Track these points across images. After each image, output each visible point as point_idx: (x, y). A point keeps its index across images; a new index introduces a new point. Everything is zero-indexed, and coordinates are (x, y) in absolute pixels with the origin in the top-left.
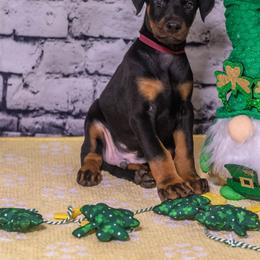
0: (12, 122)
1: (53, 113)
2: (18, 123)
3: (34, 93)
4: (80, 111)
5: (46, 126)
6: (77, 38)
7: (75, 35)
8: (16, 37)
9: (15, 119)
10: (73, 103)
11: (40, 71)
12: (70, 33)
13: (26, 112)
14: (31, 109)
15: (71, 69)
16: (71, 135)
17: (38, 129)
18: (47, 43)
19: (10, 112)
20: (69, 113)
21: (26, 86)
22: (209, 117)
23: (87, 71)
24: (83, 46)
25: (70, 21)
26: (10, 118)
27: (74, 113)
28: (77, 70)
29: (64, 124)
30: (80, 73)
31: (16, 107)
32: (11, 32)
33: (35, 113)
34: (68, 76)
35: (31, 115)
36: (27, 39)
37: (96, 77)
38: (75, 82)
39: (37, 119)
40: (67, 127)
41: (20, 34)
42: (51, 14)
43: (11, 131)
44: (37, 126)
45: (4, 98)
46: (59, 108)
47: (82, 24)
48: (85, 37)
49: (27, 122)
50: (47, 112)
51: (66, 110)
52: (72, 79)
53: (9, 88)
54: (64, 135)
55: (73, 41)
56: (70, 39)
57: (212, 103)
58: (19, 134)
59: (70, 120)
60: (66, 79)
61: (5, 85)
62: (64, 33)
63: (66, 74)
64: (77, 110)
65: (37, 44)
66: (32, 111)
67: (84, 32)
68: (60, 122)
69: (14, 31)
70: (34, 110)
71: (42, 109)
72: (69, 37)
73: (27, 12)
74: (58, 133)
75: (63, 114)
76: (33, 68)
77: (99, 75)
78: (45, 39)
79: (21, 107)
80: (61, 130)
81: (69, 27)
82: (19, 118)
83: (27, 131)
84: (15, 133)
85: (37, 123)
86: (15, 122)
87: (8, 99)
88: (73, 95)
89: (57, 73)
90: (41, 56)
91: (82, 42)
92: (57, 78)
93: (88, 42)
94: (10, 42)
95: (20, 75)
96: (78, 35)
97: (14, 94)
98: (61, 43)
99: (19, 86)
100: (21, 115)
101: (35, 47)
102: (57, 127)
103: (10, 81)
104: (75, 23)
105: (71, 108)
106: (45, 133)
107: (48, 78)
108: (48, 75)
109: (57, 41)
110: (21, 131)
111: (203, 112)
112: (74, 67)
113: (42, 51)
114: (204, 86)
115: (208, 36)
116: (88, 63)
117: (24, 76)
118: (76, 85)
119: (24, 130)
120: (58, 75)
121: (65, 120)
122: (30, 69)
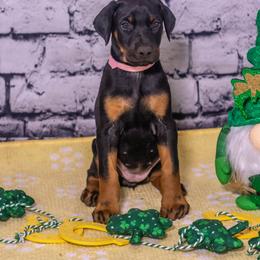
0: (17, 127)
1: (61, 115)
2: (25, 128)
3: (39, 94)
4: (90, 110)
5: (55, 129)
6: (80, 33)
7: (79, 30)
8: (15, 36)
9: (21, 123)
10: (81, 102)
11: (44, 70)
12: (72, 28)
13: (33, 115)
14: (37, 112)
15: (77, 67)
16: (82, 136)
17: (46, 132)
18: (48, 39)
19: (15, 116)
20: (78, 114)
21: (30, 86)
22: (227, 108)
23: (94, 68)
24: (88, 41)
25: (71, 14)
26: (16, 122)
27: (83, 113)
28: (84, 67)
29: (74, 125)
30: (87, 70)
31: (21, 111)
32: (9, 31)
33: (42, 116)
34: (74, 74)
35: (38, 118)
36: (27, 37)
38: (82, 79)
39: (44, 122)
40: (77, 129)
41: (19, 32)
42: (51, 8)
43: (17, 136)
44: (45, 130)
45: (8, 101)
46: (66, 109)
47: (84, 18)
48: (89, 32)
49: (34, 125)
50: (55, 114)
51: (75, 111)
52: (78, 77)
53: (12, 89)
54: (73, 136)
55: (77, 36)
56: (72, 34)
57: (229, 93)
58: (26, 138)
59: (80, 121)
60: (73, 78)
61: (8, 87)
62: (66, 28)
63: (72, 72)
64: (87, 110)
65: (38, 41)
66: (39, 114)
67: (88, 27)
68: (69, 124)
69: (12, 29)
70: (41, 113)
71: (49, 111)
74: (67, 136)
75: (72, 115)
76: (36, 66)
78: (47, 34)
79: (26, 110)
80: (71, 132)
81: (70, 22)
82: (25, 122)
83: (35, 135)
84: (22, 139)
85: (44, 126)
86: (22, 127)
87: (12, 102)
88: (81, 94)
89: (62, 72)
90: (43, 54)
91: (87, 37)
92: (62, 77)
93: (93, 37)
94: (9, 41)
95: (23, 75)
96: (82, 30)
97: (18, 95)
98: (63, 39)
99: (22, 88)
100: (26, 119)
101: (37, 44)
102: (66, 129)
103: (12, 83)
104: (77, 17)
105: (80, 108)
106: (53, 136)
107: (53, 77)
108: (53, 74)
109: (58, 37)
110: (28, 136)
111: (220, 103)
112: (80, 64)
113: (45, 48)
114: (219, 76)
115: (219, 24)
116: (94, 58)
117: (27, 76)
118: (83, 83)
119: (31, 135)
120: (64, 74)
121: (74, 122)
122: (33, 68)
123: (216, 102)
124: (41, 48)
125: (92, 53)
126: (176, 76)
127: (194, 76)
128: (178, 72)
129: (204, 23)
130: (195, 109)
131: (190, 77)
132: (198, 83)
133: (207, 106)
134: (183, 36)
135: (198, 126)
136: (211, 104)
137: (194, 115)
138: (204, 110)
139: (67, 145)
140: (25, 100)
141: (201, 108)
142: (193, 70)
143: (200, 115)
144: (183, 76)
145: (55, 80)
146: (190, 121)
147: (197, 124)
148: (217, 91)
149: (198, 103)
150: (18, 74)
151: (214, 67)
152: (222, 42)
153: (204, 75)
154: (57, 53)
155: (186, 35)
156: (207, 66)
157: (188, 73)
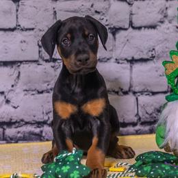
1: (32, 124)
2: (4, 133)
3: (14, 107)
5: (27, 135)
6: (47, 61)
7: (46, 58)
9: (1, 130)
10: (47, 114)
11: (19, 89)
12: (41, 57)
13: (10, 124)
14: (13, 121)
15: (44, 87)
16: (47, 140)
17: (21, 137)
18: (22, 65)
20: (44, 123)
21: (8, 102)
24: (53, 67)
25: (40, 47)
27: (48, 122)
28: (49, 87)
29: (41, 132)
31: (1, 120)
33: (17, 125)
34: (42, 92)
35: (14, 126)
36: (6, 64)
38: (48, 97)
39: (19, 129)
40: (44, 134)
42: (25, 42)
44: (19, 135)
46: (36, 119)
48: (54, 60)
49: (10, 132)
50: (27, 123)
51: (42, 121)
52: (45, 95)
54: (41, 140)
55: (44, 63)
56: (41, 61)
58: (5, 142)
59: (46, 128)
60: (41, 95)
62: (36, 57)
63: (40, 91)
65: (14, 67)
66: (14, 123)
68: (37, 130)
70: (16, 122)
71: (22, 120)
73: (4, 42)
74: (36, 140)
75: (40, 124)
76: (13, 86)
78: (21, 62)
79: (4, 120)
80: (39, 137)
81: (39, 52)
82: (4, 129)
83: (11, 139)
84: (2, 142)
85: (19, 132)
86: (1, 133)
88: (47, 108)
89: (33, 91)
90: (18, 77)
91: (52, 64)
92: (33, 94)
93: (57, 64)
95: (3, 93)
96: (48, 58)
98: (34, 65)
99: (2, 102)
100: (5, 127)
101: (13, 69)
102: (36, 134)
105: (46, 118)
106: (26, 140)
107: (26, 94)
108: (26, 92)
109: (30, 64)
110: (6, 140)
111: (154, 115)
113: (19, 73)
114: (154, 93)
115: (153, 53)
117: (6, 94)
119: (8, 139)
120: (34, 92)
121: (41, 129)
122: (10, 88)
123: (151, 114)
124: (16, 72)
126: (121, 93)
127: (134, 93)
128: (122, 89)
129: (142, 52)
130: (135, 119)
131: (131, 94)
132: (137, 99)
133: (144, 117)
134: (125, 62)
135: (137, 133)
136: (147, 116)
137: (134, 124)
138: (142, 120)
140: (4, 112)
141: (140, 119)
142: (133, 89)
143: (139, 125)
144: (126, 93)
145: (27, 96)
146: (131, 129)
147: (137, 131)
148: (152, 105)
149: (137, 115)
151: (150, 86)
152: (156, 67)
153: (142, 93)
154: (29, 76)
155: (128, 61)
156: (144, 85)
157: (129, 91)
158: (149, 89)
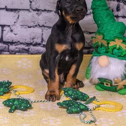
0: (5, 47)
1: (24, 44)
2: (8, 48)
3: (15, 34)
5: (21, 50)
6: (34, 10)
7: (33, 9)
8: (7, 9)
9: (7, 46)
10: (33, 39)
11: (18, 25)
12: (31, 8)
13: (12, 43)
16: (32, 54)
17: (17, 51)
18: (21, 12)
19: (5, 43)
20: (31, 44)
21: (12, 31)
23: (39, 25)
24: (37, 14)
25: (31, 2)
26: (5, 45)
27: (33, 44)
28: (35, 25)
29: (29, 49)
30: (36, 26)
31: (7, 41)
32: (4, 7)
33: (16, 44)
34: (30, 27)
35: (14, 44)
36: (12, 10)
37: (43, 28)
39: (17, 46)
40: (30, 50)
41: (9, 8)
43: (5, 51)
44: (17, 49)
45: (2, 37)
46: (26, 41)
47: (36, 4)
48: (38, 10)
49: (12, 47)
50: (21, 43)
52: (32, 28)
53: (4, 32)
54: (28, 53)
58: (9, 53)
59: (32, 47)
60: (30, 29)
61: (3, 31)
62: (28, 8)
64: (35, 42)
67: (37, 8)
68: (27, 48)
69: (6, 6)
70: (15, 42)
71: (19, 42)
72: (31, 10)
74: (26, 53)
75: (28, 44)
76: (15, 23)
77: (45, 27)
78: (20, 10)
79: (9, 41)
80: (28, 51)
81: (30, 5)
82: (9, 46)
83: (12, 51)
84: (7, 53)
86: (7, 48)
87: (4, 37)
88: (33, 35)
89: (25, 26)
90: (18, 18)
91: (37, 12)
92: (25, 28)
93: (39, 12)
94: (4, 11)
95: (9, 26)
97: (6, 34)
98: (27, 12)
99: (9, 31)
101: (15, 13)
102: (25, 50)
103: (5, 29)
104: (33, 3)
105: (32, 41)
106: (20, 52)
108: (22, 26)
109: (25, 11)
111: (90, 44)
112: (33, 23)
113: (19, 15)
115: (91, 11)
116: (39, 21)
117: (11, 26)
118: (34, 31)
121: (29, 47)
122: (13, 23)
124: (17, 15)
125: (38, 19)
136: (87, 44)
139: (26, 57)
140: (9, 36)
145: (22, 29)
150: (7, 26)
154: (24, 18)
156: (86, 28)
158: (88, 31)
